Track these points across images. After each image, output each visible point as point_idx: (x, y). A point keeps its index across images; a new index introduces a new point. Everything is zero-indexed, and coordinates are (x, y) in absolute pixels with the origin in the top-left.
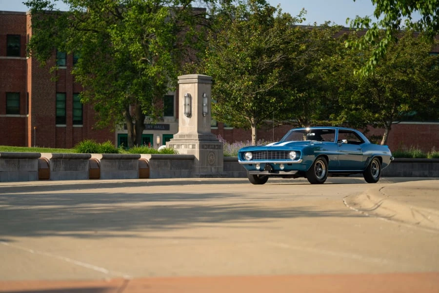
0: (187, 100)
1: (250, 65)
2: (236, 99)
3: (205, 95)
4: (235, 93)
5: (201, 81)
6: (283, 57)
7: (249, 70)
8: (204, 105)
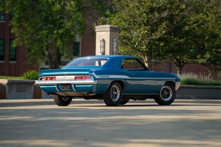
0: (102, 43)
1: (146, 19)
2: (135, 43)
3: (114, 40)
4: (135, 39)
5: (112, 30)
6: (169, 14)
7: (145, 23)
8: (114, 47)
